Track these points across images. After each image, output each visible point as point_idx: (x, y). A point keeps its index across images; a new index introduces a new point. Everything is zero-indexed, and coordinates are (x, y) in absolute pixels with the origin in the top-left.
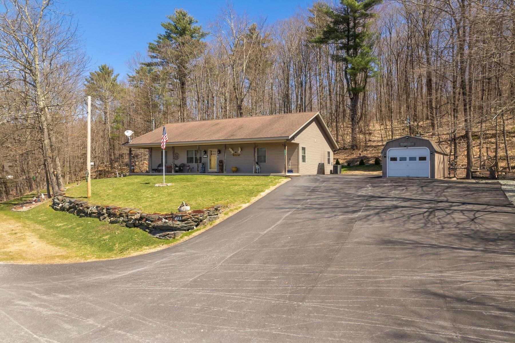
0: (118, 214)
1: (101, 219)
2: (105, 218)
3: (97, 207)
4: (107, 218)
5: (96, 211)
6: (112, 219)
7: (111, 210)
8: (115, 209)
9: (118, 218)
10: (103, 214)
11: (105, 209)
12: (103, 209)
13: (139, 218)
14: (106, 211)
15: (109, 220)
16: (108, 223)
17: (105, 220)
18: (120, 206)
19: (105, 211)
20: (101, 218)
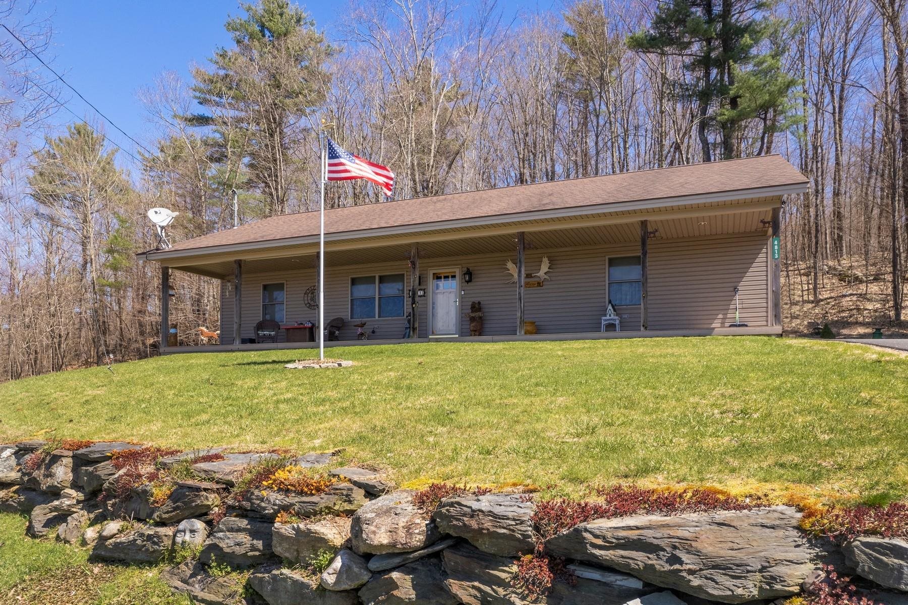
0: (160, 492)
1: (38, 527)
2: (62, 517)
3: (22, 451)
4: (81, 516)
5: (14, 475)
6: (112, 527)
7: (104, 469)
8: (133, 456)
9: (162, 523)
10: (55, 493)
11: (68, 461)
12: (55, 459)
13: (418, 539)
14: (75, 470)
15: (91, 533)
16: (80, 555)
17: (61, 528)
18: (163, 444)
19: (62, 472)
20: (40, 514)
